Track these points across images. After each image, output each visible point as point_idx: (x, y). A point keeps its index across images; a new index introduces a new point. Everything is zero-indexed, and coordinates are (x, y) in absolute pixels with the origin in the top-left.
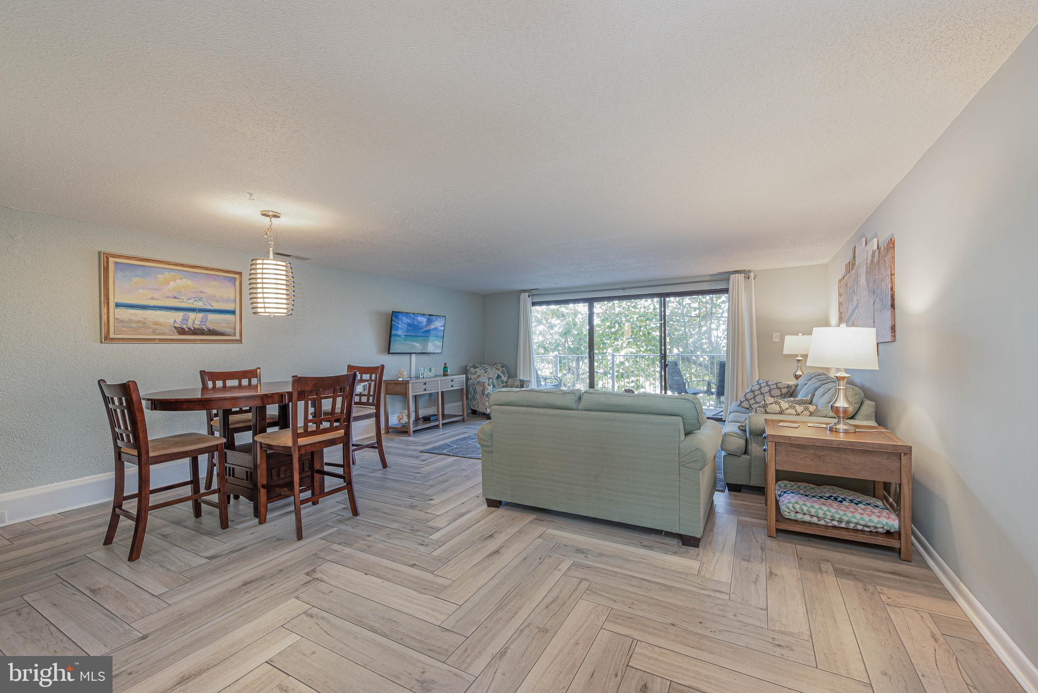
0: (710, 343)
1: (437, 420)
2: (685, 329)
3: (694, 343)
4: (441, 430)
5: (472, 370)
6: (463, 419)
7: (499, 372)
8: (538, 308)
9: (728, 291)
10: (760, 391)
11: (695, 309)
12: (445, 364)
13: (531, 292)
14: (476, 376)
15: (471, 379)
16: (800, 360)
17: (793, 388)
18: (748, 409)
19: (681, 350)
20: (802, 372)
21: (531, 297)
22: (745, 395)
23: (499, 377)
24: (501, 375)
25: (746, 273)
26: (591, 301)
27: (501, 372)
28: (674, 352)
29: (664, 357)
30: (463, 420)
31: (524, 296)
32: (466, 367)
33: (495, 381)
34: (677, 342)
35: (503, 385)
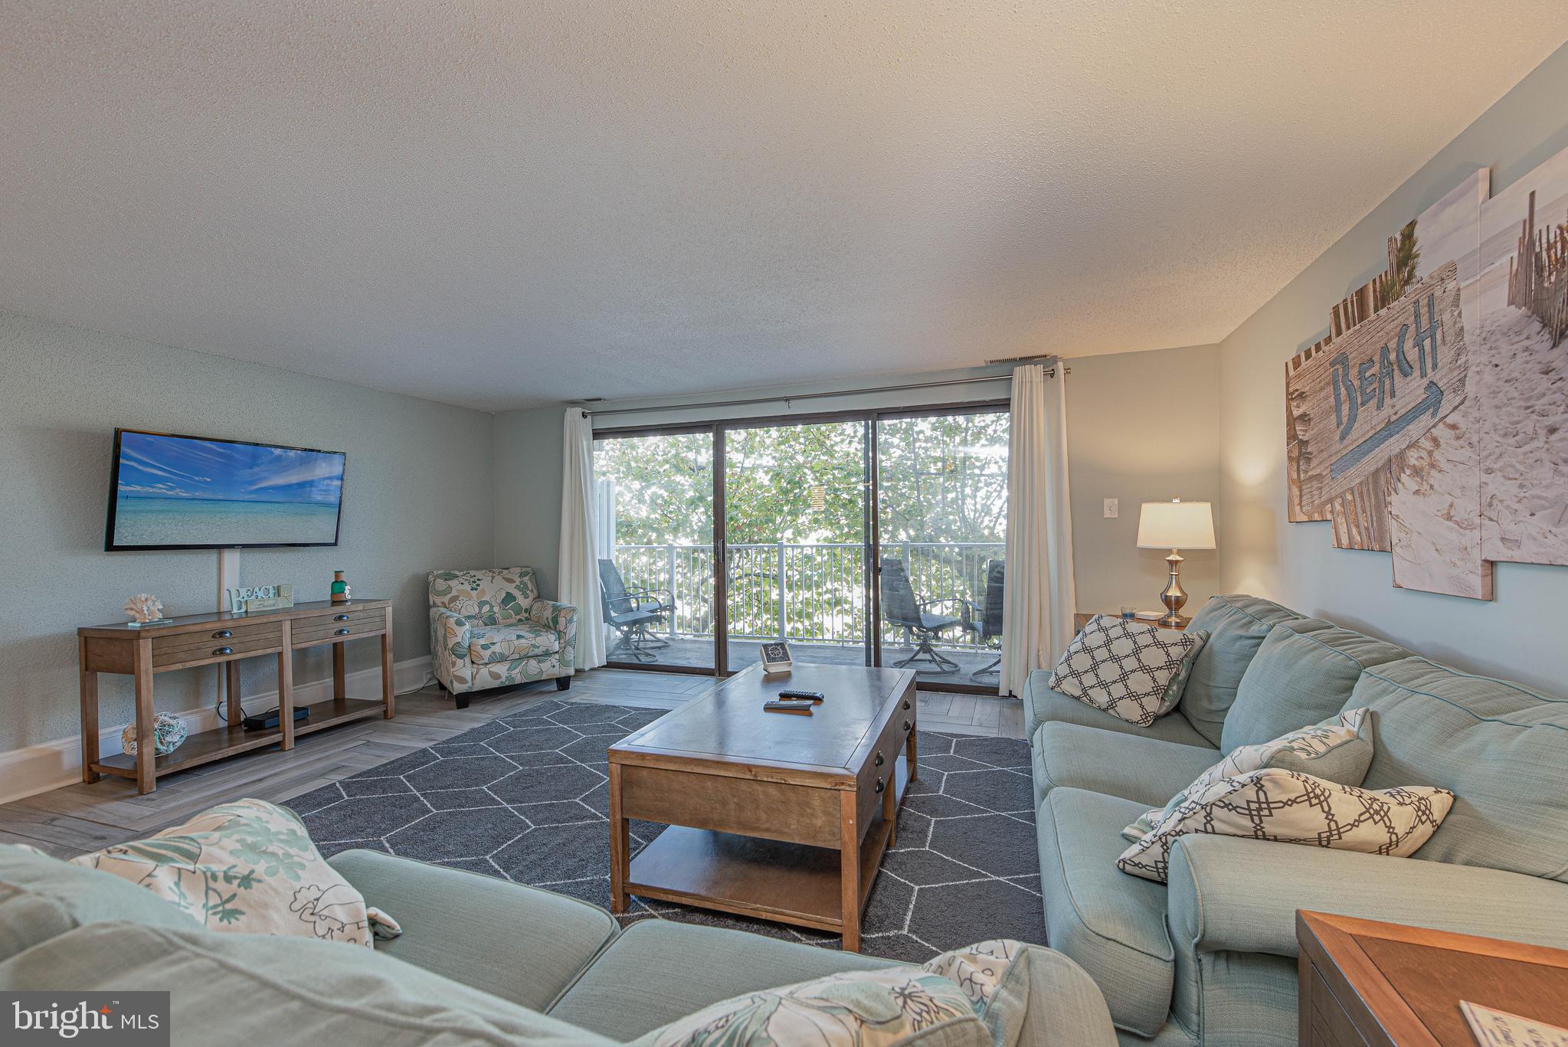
0: (964, 519)
1: (277, 728)
2: (918, 496)
3: (935, 521)
4: (289, 755)
5: (441, 585)
6: (385, 712)
7: (511, 588)
8: (609, 444)
9: (1009, 405)
10: (1109, 651)
11: (936, 460)
12: (337, 574)
13: (590, 406)
14: (446, 599)
15: (435, 605)
16: (1177, 562)
17: (1199, 643)
18: (1078, 698)
19: (912, 532)
20: (1182, 591)
21: (589, 417)
22: (1068, 660)
23: (509, 598)
24: (517, 593)
25: (1047, 363)
26: (717, 427)
27: (517, 587)
28: (893, 539)
29: (872, 550)
30: (386, 715)
31: (573, 414)
32: (428, 575)
33: (496, 609)
34: (905, 518)
35: (518, 617)
